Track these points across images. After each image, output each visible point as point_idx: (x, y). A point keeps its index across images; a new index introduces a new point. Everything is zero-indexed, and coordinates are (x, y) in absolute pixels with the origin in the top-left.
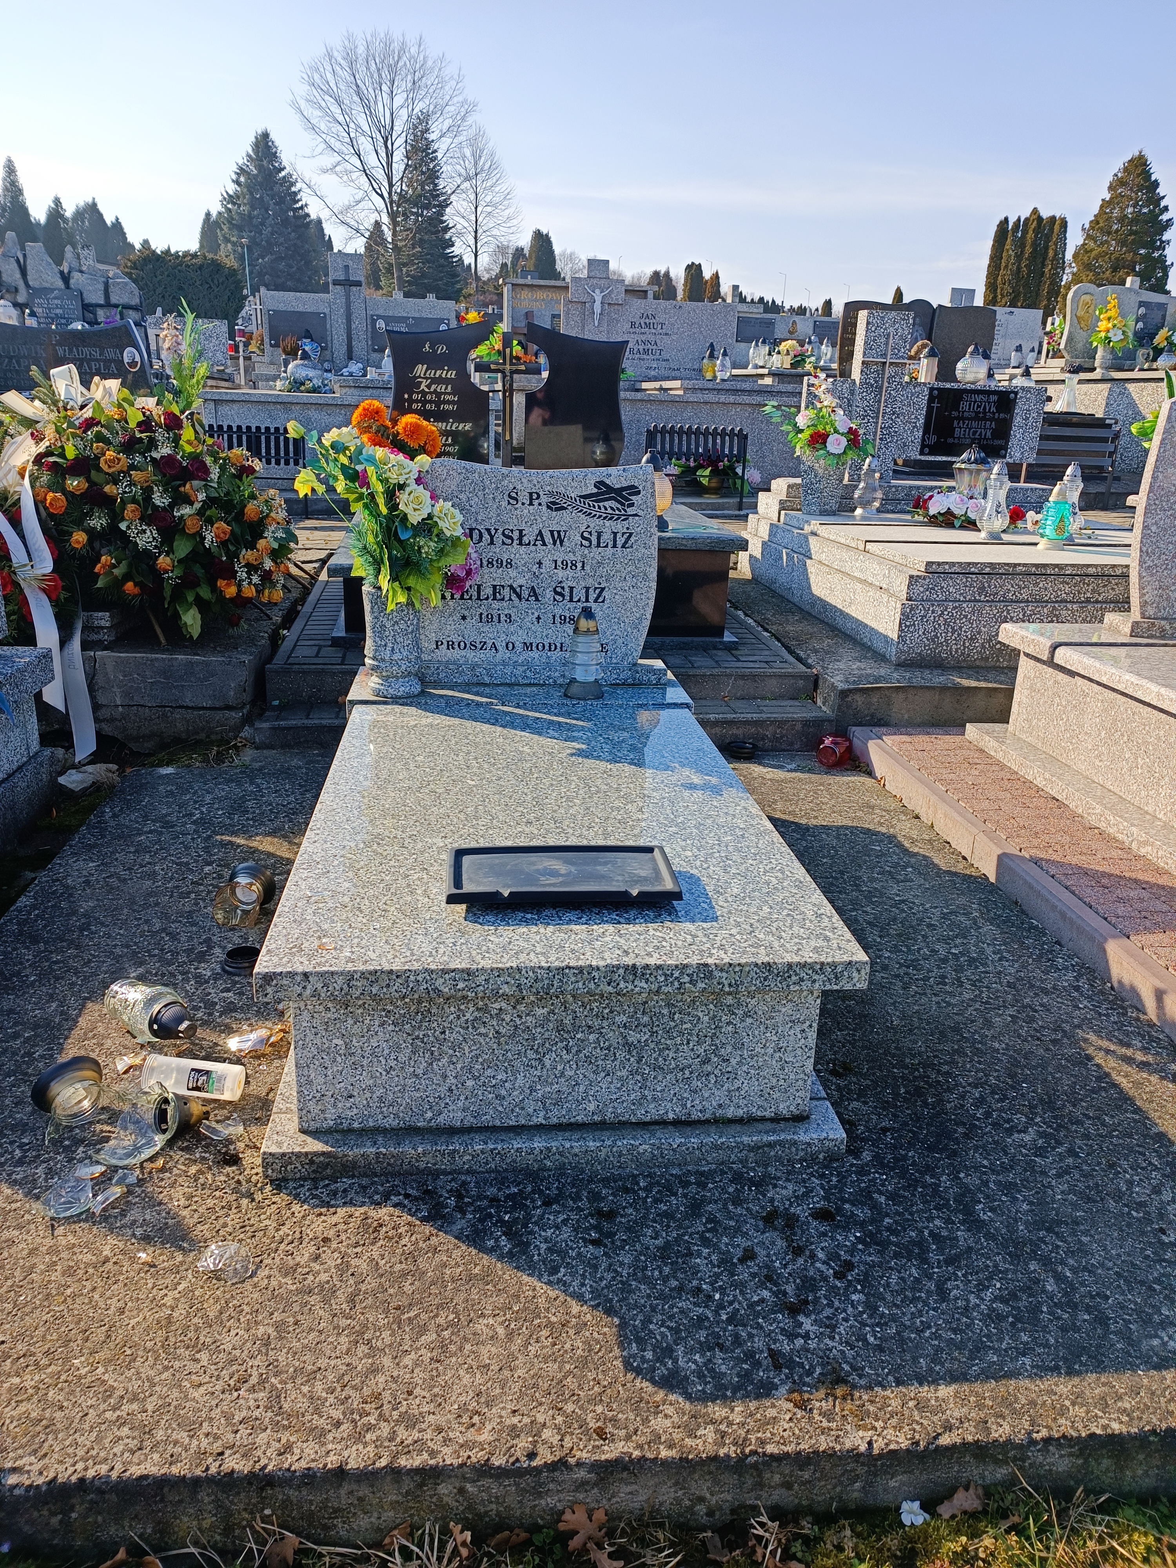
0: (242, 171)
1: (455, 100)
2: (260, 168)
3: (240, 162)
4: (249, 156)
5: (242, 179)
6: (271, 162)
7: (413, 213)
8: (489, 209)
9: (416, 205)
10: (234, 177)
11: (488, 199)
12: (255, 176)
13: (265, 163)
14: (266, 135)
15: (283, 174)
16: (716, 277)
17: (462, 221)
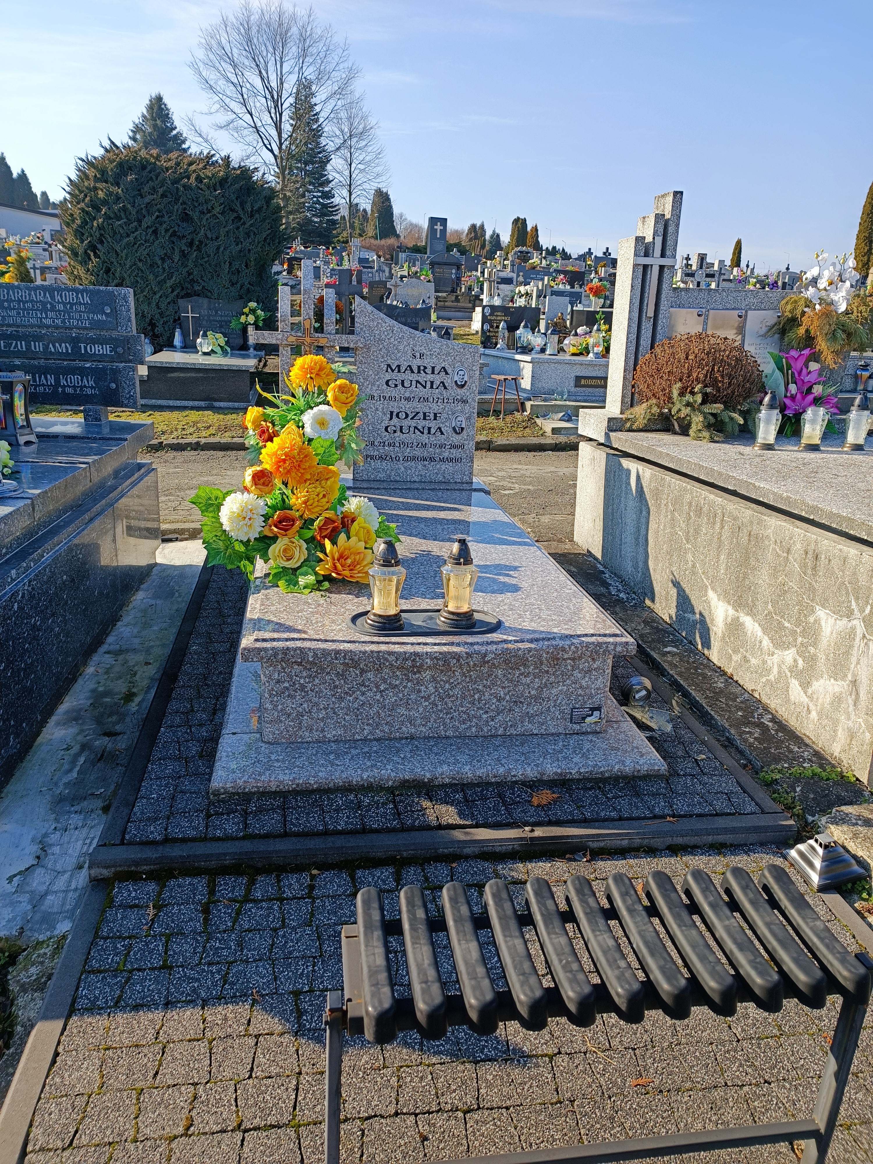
0: (137, 129)
1: (341, 66)
2: (155, 126)
3: (137, 122)
4: (144, 116)
5: (138, 137)
6: (164, 122)
7: (297, 168)
8: (361, 167)
9: (300, 161)
10: (131, 134)
11: (361, 158)
12: (150, 134)
13: (158, 122)
14: (159, 99)
15: (174, 132)
16: (536, 229)
17: (337, 176)
